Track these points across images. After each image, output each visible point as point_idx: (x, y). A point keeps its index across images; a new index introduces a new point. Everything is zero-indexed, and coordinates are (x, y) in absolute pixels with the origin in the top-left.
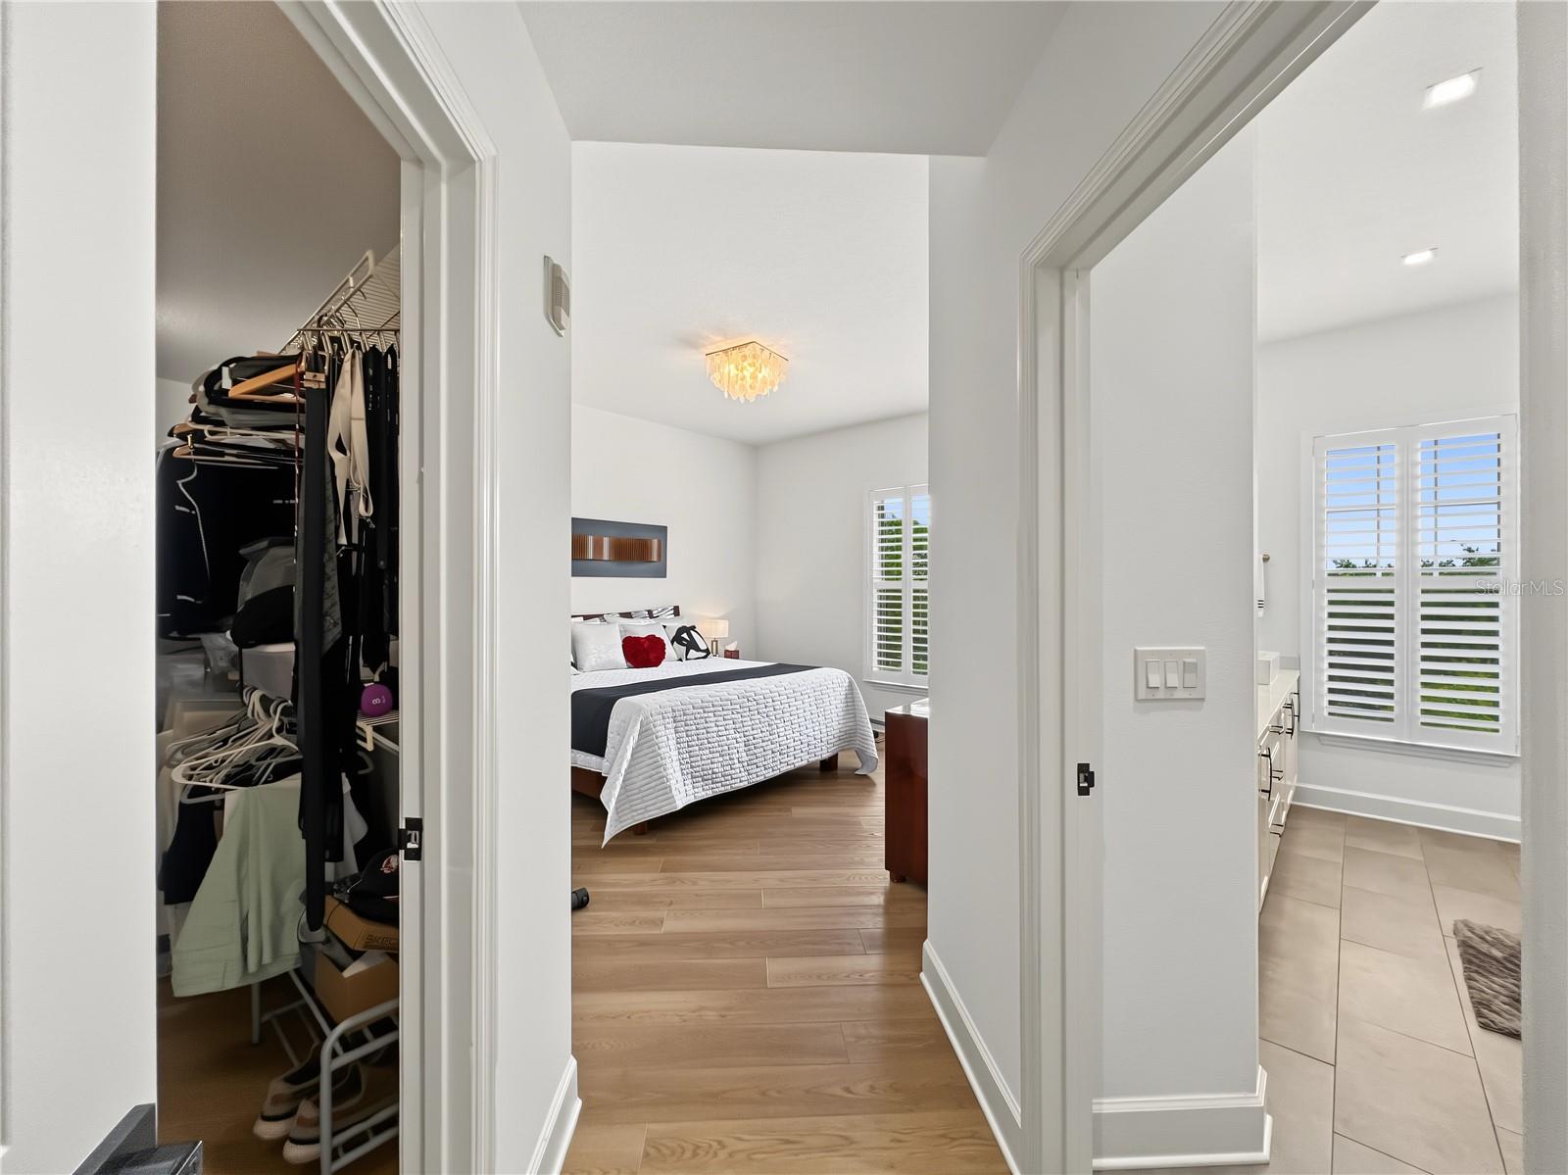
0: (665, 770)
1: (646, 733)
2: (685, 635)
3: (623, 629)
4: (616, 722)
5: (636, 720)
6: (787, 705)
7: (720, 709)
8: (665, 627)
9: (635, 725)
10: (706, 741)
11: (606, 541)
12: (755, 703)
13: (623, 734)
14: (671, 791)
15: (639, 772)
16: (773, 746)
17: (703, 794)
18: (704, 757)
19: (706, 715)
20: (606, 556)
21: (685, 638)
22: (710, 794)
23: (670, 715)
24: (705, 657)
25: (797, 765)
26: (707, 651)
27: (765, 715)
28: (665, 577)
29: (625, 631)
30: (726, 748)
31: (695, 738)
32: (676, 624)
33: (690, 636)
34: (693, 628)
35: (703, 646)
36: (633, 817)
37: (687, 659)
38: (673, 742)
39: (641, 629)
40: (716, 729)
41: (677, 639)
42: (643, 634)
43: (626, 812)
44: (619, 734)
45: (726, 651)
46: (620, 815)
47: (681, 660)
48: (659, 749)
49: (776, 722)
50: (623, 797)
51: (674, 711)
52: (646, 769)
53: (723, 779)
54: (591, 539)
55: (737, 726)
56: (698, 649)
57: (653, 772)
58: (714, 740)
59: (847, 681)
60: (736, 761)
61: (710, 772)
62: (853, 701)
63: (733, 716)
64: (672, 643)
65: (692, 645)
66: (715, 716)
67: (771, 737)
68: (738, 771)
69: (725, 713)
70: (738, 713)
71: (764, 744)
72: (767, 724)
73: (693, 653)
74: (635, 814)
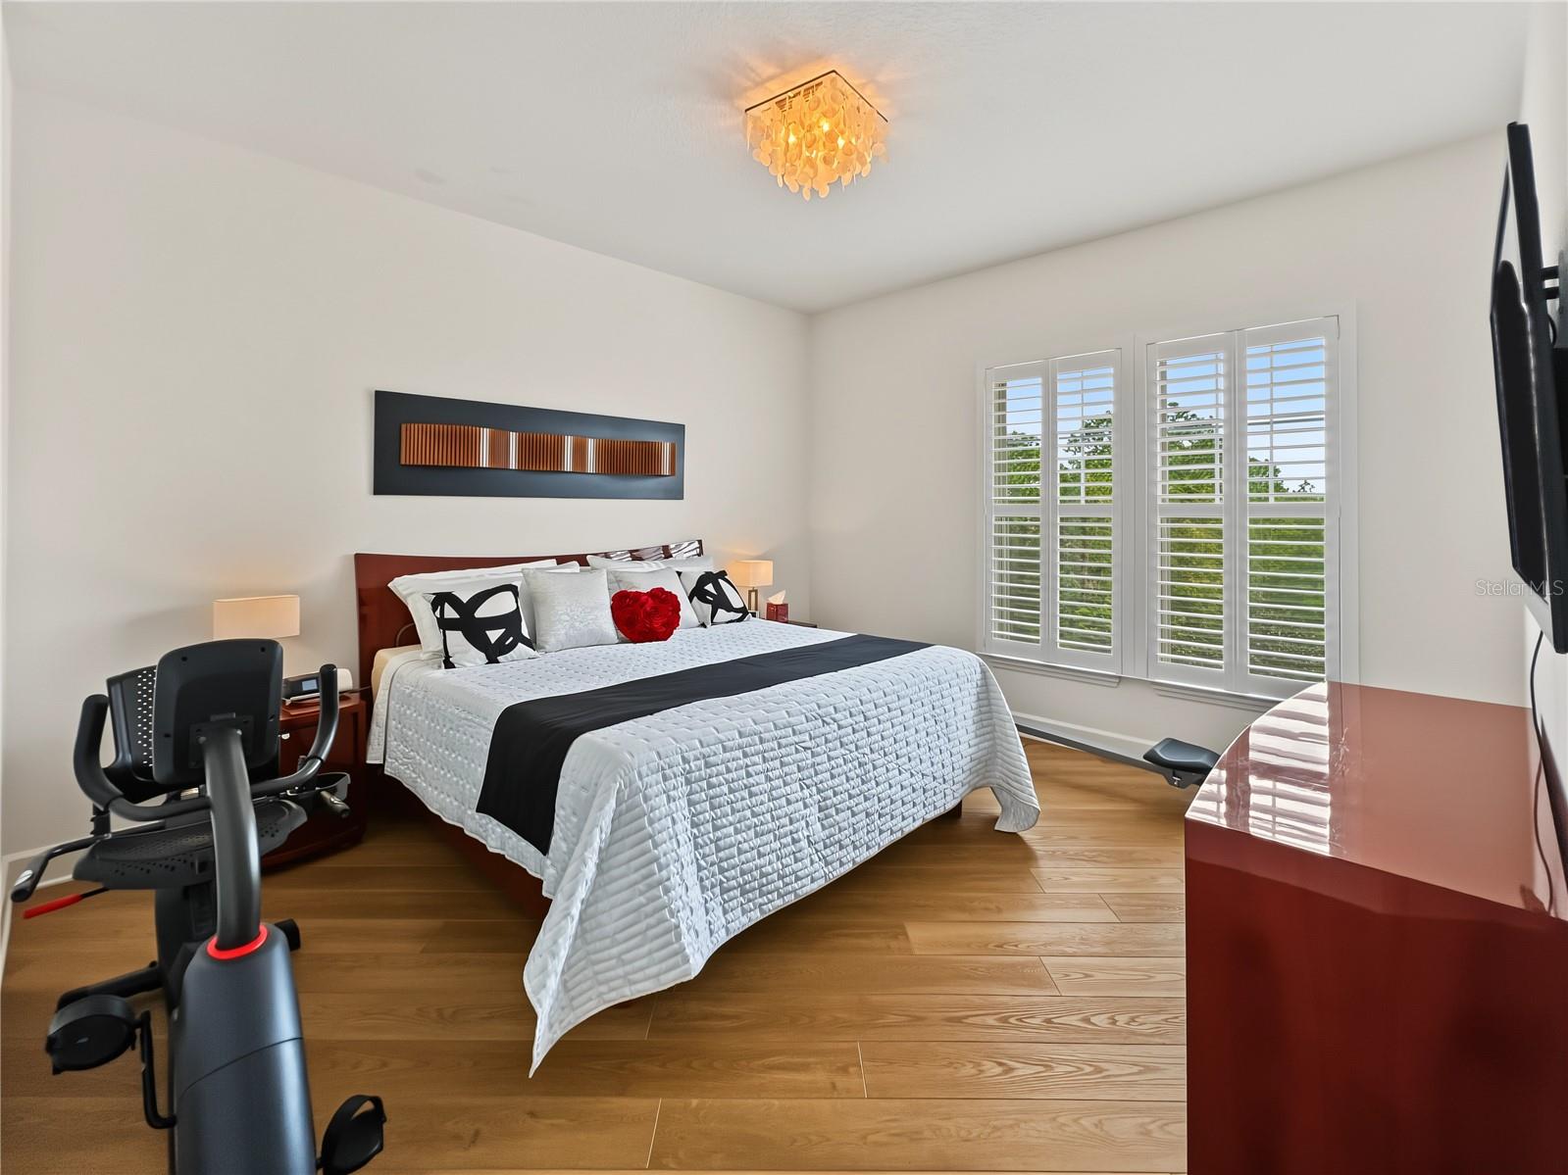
0: (667, 891)
1: (630, 817)
2: (710, 587)
3: (615, 578)
4: (572, 787)
5: (608, 790)
6: (889, 724)
7: (775, 745)
8: (679, 574)
9: (607, 800)
10: (748, 813)
11: (591, 444)
12: (835, 726)
13: (584, 811)
14: (679, 937)
15: (613, 899)
16: (868, 804)
17: (741, 922)
18: (745, 846)
19: (748, 761)
20: (591, 468)
21: (709, 591)
22: (756, 916)
23: (678, 770)
24: (740, 620)
25: (907, 831)
26: (744, 611)
27: (852, 747)
28: (682, 498)
29: (619, 582)
30: (786, 821)
31: (728, 809)
32: (695, 571)
33: (717, 587)
34: (722, 574)
35: (737, 603)
36: (600, 995)
37: (713, 623)
38: (684, 825)
39: (644, 578)
40: (766, 786)
41: (698, 593)
42: (645, 587)
43: (584, 986)
44: (574, 814)
45: (770, 605)
46: (573, 993)
47: (703, 625)
48: (656, 846)
49: (873, 756)
50: (579, 954)
51: (685, 760)
52: (625, 895)
53: (780, 883)
54: (569, 442)
55: (806, 773)
56: (729, 608)
57: (642, 899)
58: (763, 808)
59: (979, 670)
60: (804, 843)
61: (756, 874)
62: (989, 705)
63: (798, 756)
64: (691, 599)
65: (720, 602)
66: (765, 760)
67: (865, 787)
68: (807, 861)
69: (783, 751)
70: (805, 748)
71: (852, 803)
72: (856, 763)
73: (722, 614)
74: (603, 988)
